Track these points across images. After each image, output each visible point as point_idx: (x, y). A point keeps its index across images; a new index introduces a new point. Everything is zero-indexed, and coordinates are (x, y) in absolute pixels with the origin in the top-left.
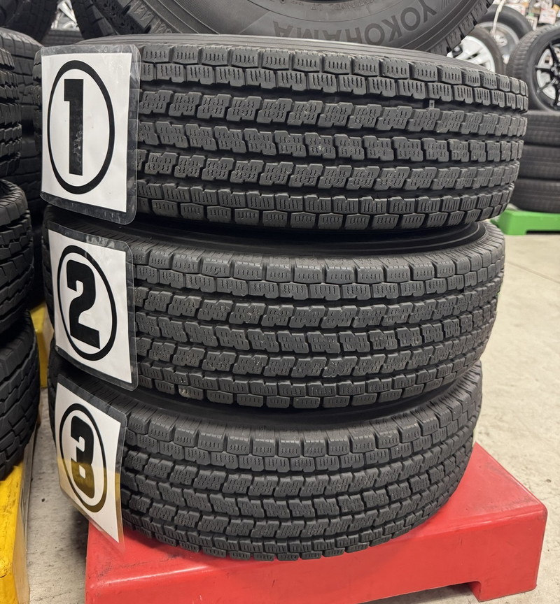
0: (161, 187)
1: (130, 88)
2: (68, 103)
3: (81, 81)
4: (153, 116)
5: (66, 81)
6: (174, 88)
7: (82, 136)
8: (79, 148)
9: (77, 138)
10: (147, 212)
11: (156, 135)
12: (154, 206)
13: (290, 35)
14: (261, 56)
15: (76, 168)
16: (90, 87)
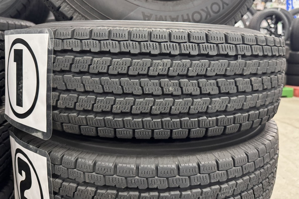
0: (68, 116)
1: (48, 54)
2: (16, 63)
3: (22, 50)
4: (63, 72)
5: (15, 50)
6: (75, 54)
7: (22, 83)
8: (21, 90)
9: (20, 85)
10: (61, 131)
11: (64, 83)
12: (65, 128)
13: (152, 19)
14: (130, 33)
15: (20, 103)
16: (26, 54)
